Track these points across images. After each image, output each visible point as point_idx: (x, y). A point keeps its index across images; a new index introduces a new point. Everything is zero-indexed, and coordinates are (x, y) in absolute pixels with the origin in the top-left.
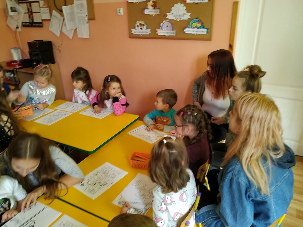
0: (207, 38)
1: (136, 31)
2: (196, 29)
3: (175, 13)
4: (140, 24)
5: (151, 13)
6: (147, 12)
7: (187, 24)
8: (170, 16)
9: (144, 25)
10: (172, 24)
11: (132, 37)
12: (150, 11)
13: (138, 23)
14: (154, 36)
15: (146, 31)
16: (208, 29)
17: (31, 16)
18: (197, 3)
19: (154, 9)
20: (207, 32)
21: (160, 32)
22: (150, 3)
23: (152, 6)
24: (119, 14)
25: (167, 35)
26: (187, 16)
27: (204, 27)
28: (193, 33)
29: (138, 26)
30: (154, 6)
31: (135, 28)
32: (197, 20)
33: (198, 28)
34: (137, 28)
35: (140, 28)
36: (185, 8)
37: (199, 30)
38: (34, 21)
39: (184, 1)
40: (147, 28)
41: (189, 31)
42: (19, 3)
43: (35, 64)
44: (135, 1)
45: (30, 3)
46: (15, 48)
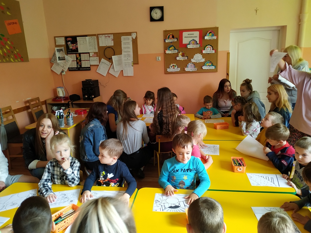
0: (216, 71)
1: (170, 70)
2: (208, 67)
3: (196, 59)
5: (180, 59)
6: (178, 58)
7: (204, 64)
8: (193, 60)
9: (175, 66)
10: (194, 65)
11: (166, 73)
12: (180, 58)
13: (172, 65)
14: (183, 72)
15: (177, 69)
16: (215, 66)
17: (79, 63)
18: (209, 53)
19: (183, 57)
20: (215, 68)
21: (186, 69)
22: (181, 53)
23: (181, 55)
24: (158, 60)
25: (191, 70)
26: (203, 60)
27: (213, 65)
28: (207, 69)
29: (171, 67)
30: (183, 55)
31: (169, 68)
32: (209, 62)
33: (209, 66)
35: (172, 67)
36: (202, 56)
37: (210, 67)
38: (82, 66)
39: (201, 52)
40: (178, 67)
41: (204, 68)
42: (68, 54)
43: (86, 97)
44: (170, 53)
45: (80, 54)
46: (60, 87)
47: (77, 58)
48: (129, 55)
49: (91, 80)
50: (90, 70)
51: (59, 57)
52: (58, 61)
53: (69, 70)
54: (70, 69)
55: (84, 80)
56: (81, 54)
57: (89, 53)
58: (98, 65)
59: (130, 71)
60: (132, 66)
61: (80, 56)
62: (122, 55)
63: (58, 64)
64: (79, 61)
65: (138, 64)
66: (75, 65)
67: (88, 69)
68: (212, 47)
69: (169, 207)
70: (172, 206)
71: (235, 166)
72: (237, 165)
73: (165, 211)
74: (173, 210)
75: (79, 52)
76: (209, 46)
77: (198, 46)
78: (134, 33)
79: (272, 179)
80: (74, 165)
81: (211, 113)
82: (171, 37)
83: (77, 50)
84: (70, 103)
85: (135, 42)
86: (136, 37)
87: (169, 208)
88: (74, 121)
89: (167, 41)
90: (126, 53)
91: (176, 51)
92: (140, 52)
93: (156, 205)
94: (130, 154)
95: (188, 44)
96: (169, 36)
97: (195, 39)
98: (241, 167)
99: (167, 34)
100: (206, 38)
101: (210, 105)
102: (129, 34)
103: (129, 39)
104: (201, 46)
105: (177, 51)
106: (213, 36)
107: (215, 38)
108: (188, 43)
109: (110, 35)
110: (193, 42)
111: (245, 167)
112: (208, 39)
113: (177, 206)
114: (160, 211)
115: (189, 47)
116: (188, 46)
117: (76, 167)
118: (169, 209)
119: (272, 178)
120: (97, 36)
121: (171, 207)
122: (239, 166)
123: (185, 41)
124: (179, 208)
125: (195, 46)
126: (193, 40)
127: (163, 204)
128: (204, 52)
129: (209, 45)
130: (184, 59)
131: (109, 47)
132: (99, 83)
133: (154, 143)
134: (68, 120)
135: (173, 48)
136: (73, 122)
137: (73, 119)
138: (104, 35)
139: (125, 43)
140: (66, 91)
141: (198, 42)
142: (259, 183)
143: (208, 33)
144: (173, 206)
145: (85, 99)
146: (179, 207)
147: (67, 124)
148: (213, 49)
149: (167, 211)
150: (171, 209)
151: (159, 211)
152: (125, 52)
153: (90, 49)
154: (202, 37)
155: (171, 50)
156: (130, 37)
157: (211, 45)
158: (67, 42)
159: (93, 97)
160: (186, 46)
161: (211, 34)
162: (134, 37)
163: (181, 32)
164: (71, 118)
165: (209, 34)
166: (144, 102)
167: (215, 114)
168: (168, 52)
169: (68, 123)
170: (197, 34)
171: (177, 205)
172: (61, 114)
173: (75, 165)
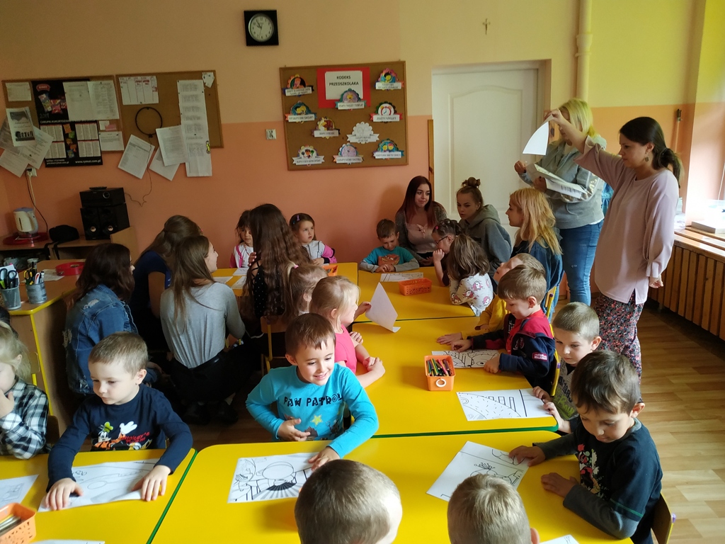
0: (403, 162)
1: (300, 160)
2: (388, 153)
3: (358, 135)
4: (307, 151)
5: (323, 136)
6: (317, 134)
7: (376, 146)
8: (351, 139)
9: (312, 152)
10: (355, 148)
11: (292, 168)
12: (321, 132)
13: (303, 149)
14: (330, 165)
15: (317, 159)
16: (402, 152)
17: (73, 147)
18: (387, 122)
19: (328, 129)
20: (402, 155)
21: (338, 159)
22: (323, 122)
23: (325, 126)
24: (271, 138)
25: (348, 162)
26: (375, 138)
27: (398, 150)
28: (384, 157)
29: (303, 154)
30: (328, 126)
31: (298, 155)
32: (388, 141)
33: (390, 151)
34: (301, 155)
35: (306, 155)
36: (371, 128)
37: (392, 153)
38: (80, 156)
39: (370, 120)
40: (318, 155)
41: (379, 155)
42: (40, 124)
43: (94, 230)
44: (297, 121)
45: (73, 124)
46: (23, 209)
47: (66, 136)
48: (198, 127)
49: (105, 188)
50: (101, 164)
51: (17, 134)
52: (16, 144)
53: (47, 166)
54: (49, 164)
55: (86, 188)
56: (77, 126)
57: (96, 122)
58: (122, 152)
59: (202, 165)
60: (208, 152)
61: (73, 129)
62: (182, 127)
63: (16, 151)
64: (71, 142)
65: (221, 146)
66: (60, 152)
67: (96, 161)
68: (394, 107)
69: (268, 489)
70: (277, 485)
71: (431, 375)
72: (435, 375)
73: (258, 499)
74: (278, 494)
75: (72, 118)
76: (387, 105)
77: (362, 105)
78: (209, 74)
79: (512, 402)
80: (31, 402)
81: (395, 259)
82: (298, 82)
83: (64, 114)
84: (50, 247)
85: (211, 95)
86: (215, 83)
87: (268, 491)
88: (46, 291)
89: (288, 93)
90: (190, 122)
91: (312, 117)
92: (225, 119)
93: (237, 487)
94: (195, 366)
95: (341, 100)
96: (293, 81)
97: (353, 88)
98: (443, 379)
99: (288, 76)
100: (379, 86)
101: (392, 241)
102: (197, 75)
103: (195, 88)
104: (367, 105)
105: (313, 115)
106: (394, 80)
107: (398, 85)
108: (338, 97)
109: (148, 78)
110: (349, 95)
111: (453, 377)
112: (383, 89)
113: (289, 483)
114: (245, 501)
115: (340, 106)
116: (339, 104)
117: (36, 406)
118: (268, 493)
119: (511, 399)
120: (116, 79)
121: (273, 488)
122: (438, 375)
123: (332, 93)
124: (293, 487)
125: (355, 106)
126: (350, 90)
127: (254, 484)
128: (376, 118)
129: (385, 103)
130: (332, 136)
131: (148, 108)
132: (127, 198)
133: (258, 337)
134: (30, 291)
135: (303, 108)
136: (45, 295)
137: (44, 288)
138: (132, 78)
139: (187, 98)
140: (40, 216)
141: (361, 96)
142: (484, 413)
143: (383, 74)
144: (278, 483)
145: (89, 237)
146: (294, 484)
147: (30, 300)
148: (395, 112)
149: (264, 497)
150: (272, 492)
151: (242, 500)
152: (188, 118)
153: (99, 112)
154: (369, 84)
155: (300, 114)
156: (199, 83)
157: (390, 104)
158: (36, 94)
159: (111, 230)
160: (333, 103)
161: (388, 77)
162: (209, 81)
163: (321, 71)
164: (39, 286)
165: (385, 76)
166: (239, 239)
167: (405, 262)
168: (292, 118)
169: (31, 298)
170: (357, 76)
171: (289, 480)
172: (11, 276)
173: (33, 403)
